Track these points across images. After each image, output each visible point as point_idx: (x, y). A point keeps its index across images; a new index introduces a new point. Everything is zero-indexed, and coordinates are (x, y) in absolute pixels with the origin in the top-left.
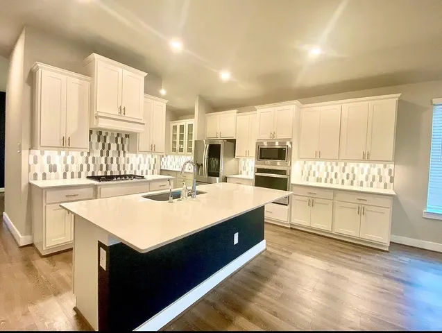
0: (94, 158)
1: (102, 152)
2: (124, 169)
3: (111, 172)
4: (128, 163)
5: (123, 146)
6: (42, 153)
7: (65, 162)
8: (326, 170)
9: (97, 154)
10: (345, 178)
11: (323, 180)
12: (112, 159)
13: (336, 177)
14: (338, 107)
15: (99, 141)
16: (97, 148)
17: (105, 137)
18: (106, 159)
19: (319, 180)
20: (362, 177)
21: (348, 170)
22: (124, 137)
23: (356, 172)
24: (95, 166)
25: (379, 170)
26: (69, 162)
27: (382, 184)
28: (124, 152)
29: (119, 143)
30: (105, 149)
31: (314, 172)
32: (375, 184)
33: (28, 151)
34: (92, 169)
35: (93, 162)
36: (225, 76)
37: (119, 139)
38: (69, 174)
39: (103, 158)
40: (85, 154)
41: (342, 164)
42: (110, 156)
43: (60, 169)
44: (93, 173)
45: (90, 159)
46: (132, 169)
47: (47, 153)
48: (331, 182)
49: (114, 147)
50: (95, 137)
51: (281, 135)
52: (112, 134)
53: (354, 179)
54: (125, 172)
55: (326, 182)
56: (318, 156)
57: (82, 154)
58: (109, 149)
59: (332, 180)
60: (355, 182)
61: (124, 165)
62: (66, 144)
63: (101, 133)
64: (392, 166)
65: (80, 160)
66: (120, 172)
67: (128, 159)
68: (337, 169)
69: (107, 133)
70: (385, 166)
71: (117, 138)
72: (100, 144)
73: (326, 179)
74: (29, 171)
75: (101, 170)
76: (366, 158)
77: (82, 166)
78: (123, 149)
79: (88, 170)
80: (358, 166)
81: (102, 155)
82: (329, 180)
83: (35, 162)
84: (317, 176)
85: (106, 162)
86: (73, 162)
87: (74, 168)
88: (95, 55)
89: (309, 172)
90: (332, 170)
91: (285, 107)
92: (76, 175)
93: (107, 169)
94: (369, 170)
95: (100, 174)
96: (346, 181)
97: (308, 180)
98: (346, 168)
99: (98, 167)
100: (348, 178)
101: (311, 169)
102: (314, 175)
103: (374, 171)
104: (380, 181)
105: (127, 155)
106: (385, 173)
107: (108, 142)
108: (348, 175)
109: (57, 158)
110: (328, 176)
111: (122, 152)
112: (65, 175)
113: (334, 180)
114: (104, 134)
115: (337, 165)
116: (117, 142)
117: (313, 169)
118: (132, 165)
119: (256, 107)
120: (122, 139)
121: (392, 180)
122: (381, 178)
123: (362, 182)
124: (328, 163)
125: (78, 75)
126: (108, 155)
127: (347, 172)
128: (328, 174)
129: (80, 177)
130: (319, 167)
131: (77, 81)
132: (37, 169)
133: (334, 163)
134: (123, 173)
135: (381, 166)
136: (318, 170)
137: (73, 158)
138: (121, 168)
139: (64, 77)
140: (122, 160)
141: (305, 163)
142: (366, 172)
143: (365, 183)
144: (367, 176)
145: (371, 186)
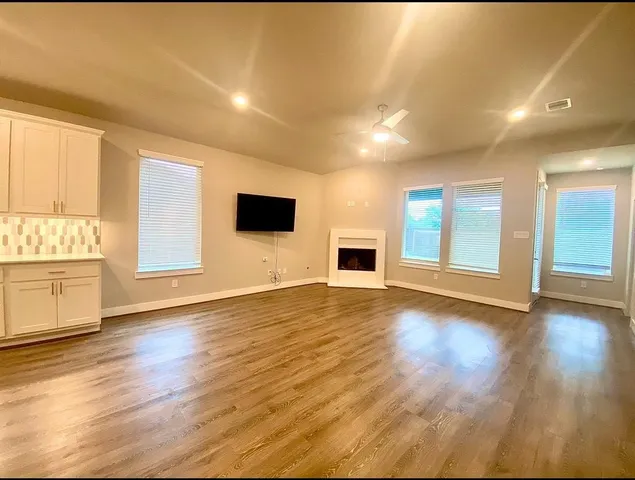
10: (23, 243)
13: (5, 243)
20: (54, 240)
21: (28, 230)
23: (43, 232)
25: (80, 229)
27: (86, 247)
32: (74, 247)
41: (17, 220)
53: (40, 243)
60: (42, 248)
64: (97, 223)
68: (7, 229)
70: (88, 223)
76: (59, 210)
80: (46, 223)
94: (65, 229)
96: (25, 248)
98: (25, 226)
100: (28, 243)
103: (74, 230)
104: (83, 243)
106: (89, 232)
108: (29, 238)
115: (5, 221)
121: (98, 241)
122: (83, 238)
123: (54, 248)
127: (26, 233)
135: (83, 222)
142: (60, 232)
143: (59, 248)
144: (62, 238)
145: (70, 250)
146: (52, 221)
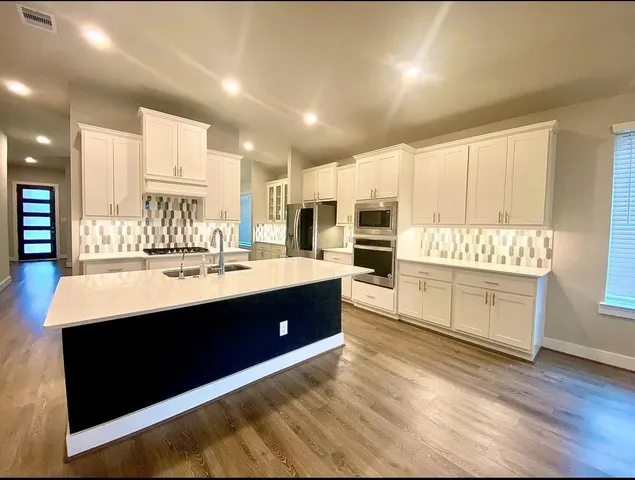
0: (153, 229)
1: (163, 221)
2: (191, 241)
3: (176, 244)
4: (196, 233)
5: (190, 214)
6: (94, 223)
7: (120, 233)
8: (454, 240)
9: (157, 223)
10: (479, 252)
11: (450, 255)
12: (176, 228)
13: (467, 250)
14: (464, 148)
15: (159, 208)
16: (157, 216)
17: (167, 204)
18: (169, 229)
19: (443, 254)
20: (504, 251)
21: (483, 240)
22: (190, 202)
23: (495, 243)
24: (155, 238)
25: (530, 240)
26: (124, 233)
27: (534, 261)
28: (191, 221)
29: (185, 210)
30: (168, 217)
31: (438, 244)
32: (523, 260)
33: (78, 221)
34: (152, 241)
35: (153, 233)
36: (311, 119)
37: (185, 206)
38: (125, 246)
39: (165, 228)
40: (144, 224)
41: (476, 231)
42: (174, 225)
43: (115, 241)
44: (153, 245)
45: (149, 229)
46: (201, 240)
47: (99, 223)
48: (461, 258)
49: (178, 214)
50: (154, 205)
51: (386, 193)
52: (176, 200)
53: (492, 253)
54: (193, 244)
55: (453, 257)
56: (437, 220)
57: (139, 223)
58: (173, 217)
59: (461, 254)
60: (494, 257)
61: (191, 237)
62: (114, 213)
63: (161, 199)
64: (549, 234)
65: (138, 230)
66: (186, 244)
67: (196, 228)
68: (468, 239)
69: (169, 199)
70: (539, 234)
71: (181, 205)
72: (161, 212)
73: (453, 254)
74: (80, 243)
75: (163, 241)
76: (503, 221)
77: (140, 237)
78: (190, 217)
79: (147, 242)
80: (498, 233)
81: (163, 225)
82: (457, 255)
83: (87, 233)
84: (441, 248)
85: (168, 233)
86: (129, 233)
87: (131, 240)
88: (143, 109)
89: (431, 243)
90: (462, 241)
91: (389, 154)
92: (133, 247)
93: (170, 241)
94: (514, 240)
95: (161, 246)
96: (481, 256)
97: (429, 255)
98: (482, 237)
99: (159, 239)
100: (483, 252)
101: (433, 239)
102: (437, 248)
103: (523, 242)
104: (532, 256)
105: (195, 224)
106: (539, 244)
107: (170, 209)
108: (484, 247)
109: (111, 229)
110: (455, 249)
111: (188, 221)
112: (120, 247)
113: (465, 255)
114: (165, 201)
115: (468, 232)
116: (181, 209)
117: (436, 239)
118: (201, 236)
119: (355, 157)
120: (188, 205)
121: (549, 255)
122: (532, 250)
123: (504, 258)
124: (456, 230)
125: (127, 134)
126: (171, 224)
127: (482, 242)
128: (455, 245)
129: (137, 249)
130: (443, 236)
131: (125, 140)
132: (89, 240)
133: (464, 230)
134: (190, 245)
135: (533, 233)
136: (443, 240)
137: (129, 228)
138: (188, 239)
139: (109, 138)
140: (189, 230)
141: (425, 231)
142: (510, 243)
143: (508, 259)
144: (511, 249)
145: (518, 263)
146: (503, 232)
